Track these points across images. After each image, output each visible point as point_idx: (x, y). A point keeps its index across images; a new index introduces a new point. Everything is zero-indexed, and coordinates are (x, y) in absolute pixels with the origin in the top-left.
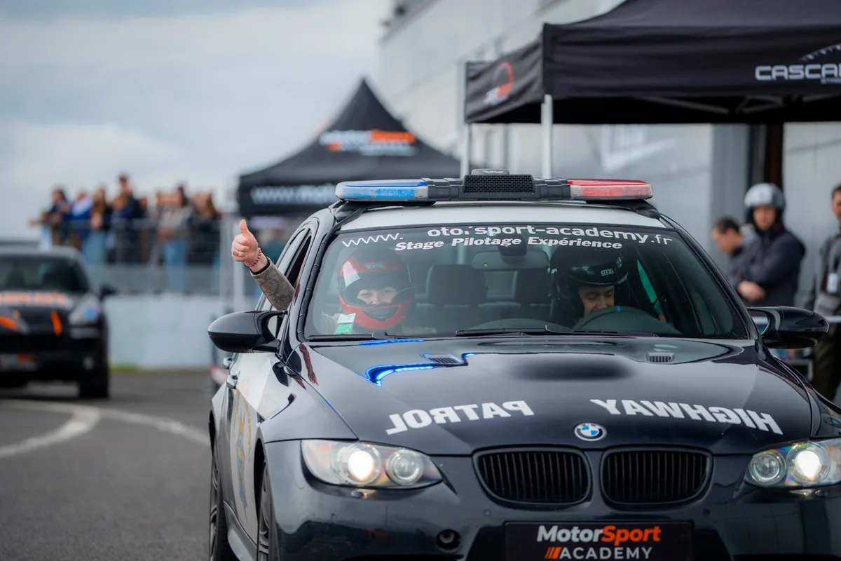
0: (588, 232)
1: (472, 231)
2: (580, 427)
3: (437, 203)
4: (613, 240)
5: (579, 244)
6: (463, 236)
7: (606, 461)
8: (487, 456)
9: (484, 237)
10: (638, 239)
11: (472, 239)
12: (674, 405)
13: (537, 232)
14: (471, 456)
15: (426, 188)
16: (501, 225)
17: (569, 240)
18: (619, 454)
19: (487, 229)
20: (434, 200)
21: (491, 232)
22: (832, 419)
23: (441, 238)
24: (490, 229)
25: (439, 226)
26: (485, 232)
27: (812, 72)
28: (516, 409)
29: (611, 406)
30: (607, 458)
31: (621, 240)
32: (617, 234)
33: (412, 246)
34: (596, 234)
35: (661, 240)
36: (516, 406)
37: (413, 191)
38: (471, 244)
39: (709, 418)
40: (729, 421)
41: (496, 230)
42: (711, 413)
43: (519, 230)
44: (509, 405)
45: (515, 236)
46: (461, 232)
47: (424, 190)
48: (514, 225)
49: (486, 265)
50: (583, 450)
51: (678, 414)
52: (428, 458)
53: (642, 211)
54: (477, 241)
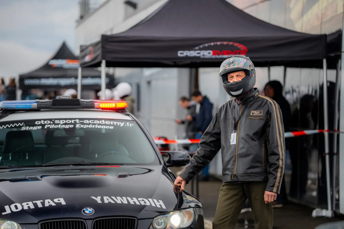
0: (100, 122)
1: (54, 122)
2: (85, 209)
3: (41, 110)
4: (110, 125)
5: (96, 127)
6: (50, 124)
7: (94, 223)
8: (44, 224)
9: (58, 124)
10: (120, 125)
11: (53, 125)
12: (124, 198)
13: (80, 122)
14: (37, 224)
15: (36, 104)
16: (66, 119)
17: (92, 125)
18: (100, 221)
19: (60, 121)
20: (39, 109)
21: (61, 122)
22: (187, 200)
23: (41, 125)
24: (61, 121)
25: (40, 120)
26: (59, 122)
27: (198, 53)
28: (59, 202)
29: (98, 200)
30: (95, 222)
31: (113, 125)
32: (112, 123)
33: (28, 128)
34: (104, 123)
35: (129, 125)
36: (59, 200)
37: (31, 105)
38: (53, 127)
39: (138, 203)
40: (145, 204)
41: (63, 122)
42: (139, 201)
43: (73, 121)
44: (56, 200)
45: (71, 124)
46: (49, 122)
47: (35, 105)
48: (71, 119)
49: (59, 135)
50: (85, 220)
51: (125, 202)
52: (19, 225)
53: (123, 113)
54: (55, 126)
